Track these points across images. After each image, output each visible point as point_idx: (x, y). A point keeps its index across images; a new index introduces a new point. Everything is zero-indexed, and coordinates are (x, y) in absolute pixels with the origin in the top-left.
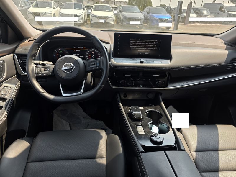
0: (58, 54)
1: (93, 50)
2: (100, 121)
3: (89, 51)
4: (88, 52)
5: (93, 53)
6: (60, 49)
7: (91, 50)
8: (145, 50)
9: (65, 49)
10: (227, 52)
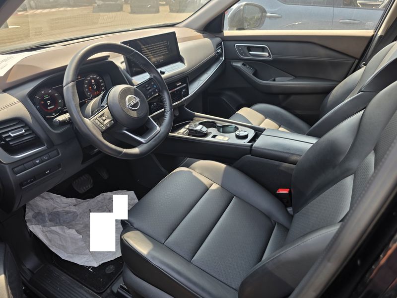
0: (42, 102)
1: (91, 76)
2: (100, 195)
3: (88, 80)
4: (86, 82)
5: (93, 81)
6: (43, 92)
7: (89, 78)
8: (158, 56)
9: (51, 89)
10: (207, 40)
